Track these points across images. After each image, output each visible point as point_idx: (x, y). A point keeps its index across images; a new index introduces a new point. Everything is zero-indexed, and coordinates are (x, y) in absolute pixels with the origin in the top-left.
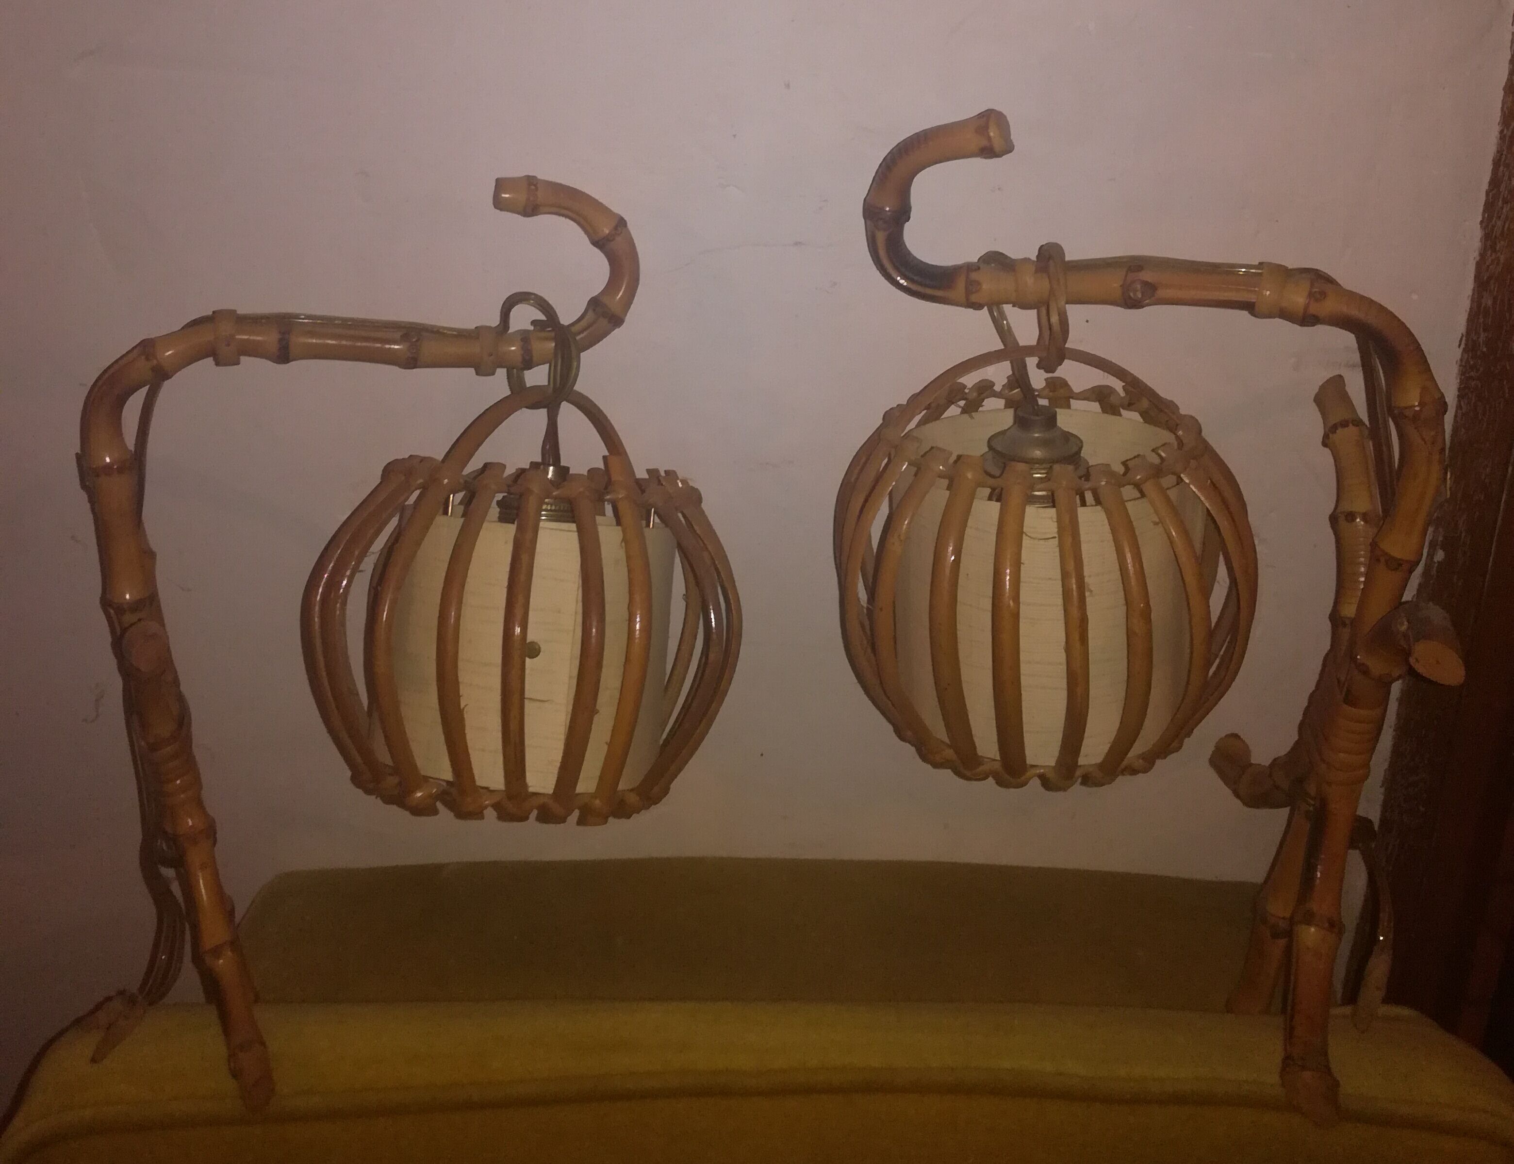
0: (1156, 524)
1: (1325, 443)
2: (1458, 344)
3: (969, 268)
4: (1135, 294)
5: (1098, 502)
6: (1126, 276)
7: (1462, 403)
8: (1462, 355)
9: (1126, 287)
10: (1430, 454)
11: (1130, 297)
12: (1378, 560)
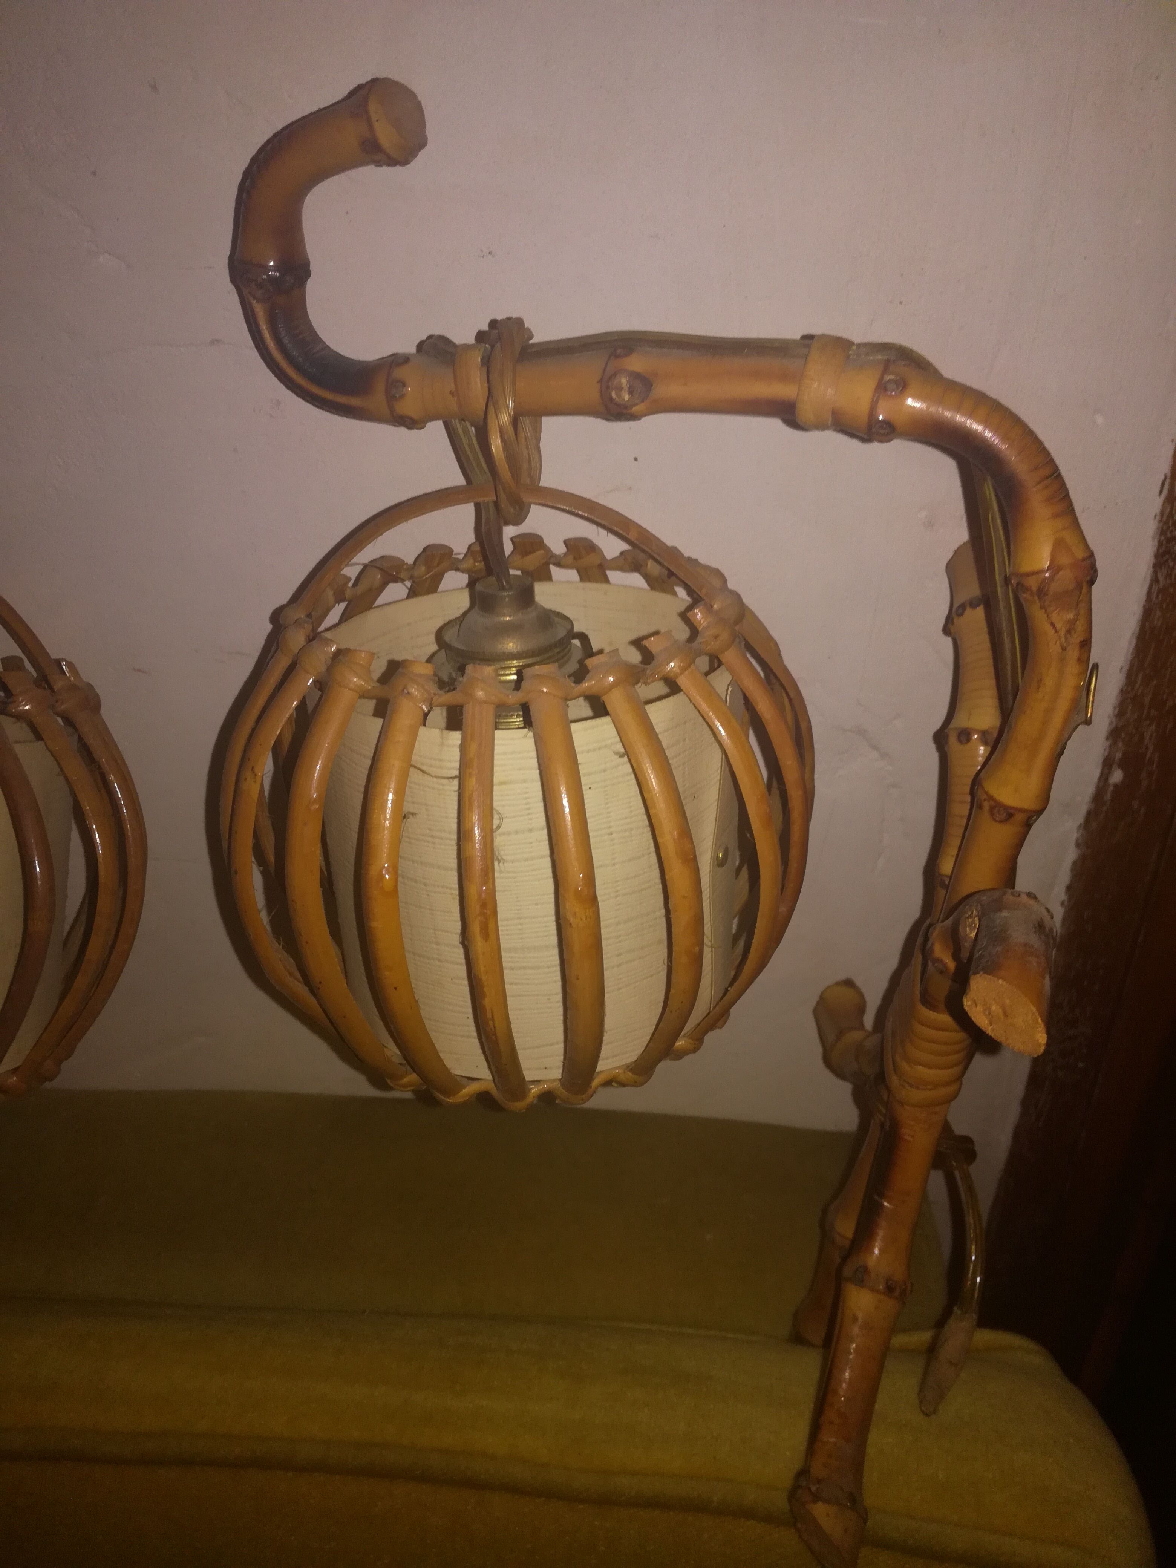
0: (621, 756)
1: (946, 630)
2: (1158, 489)
3: (397, 361)
4: (619, 396)
5: (528, 723)
6: (606, 364)
7: (1159, 575)
8: (1163, 505)
9: (606, 382)
10: (1064, 649)
11: (611, 399)
12: (980, 807)
